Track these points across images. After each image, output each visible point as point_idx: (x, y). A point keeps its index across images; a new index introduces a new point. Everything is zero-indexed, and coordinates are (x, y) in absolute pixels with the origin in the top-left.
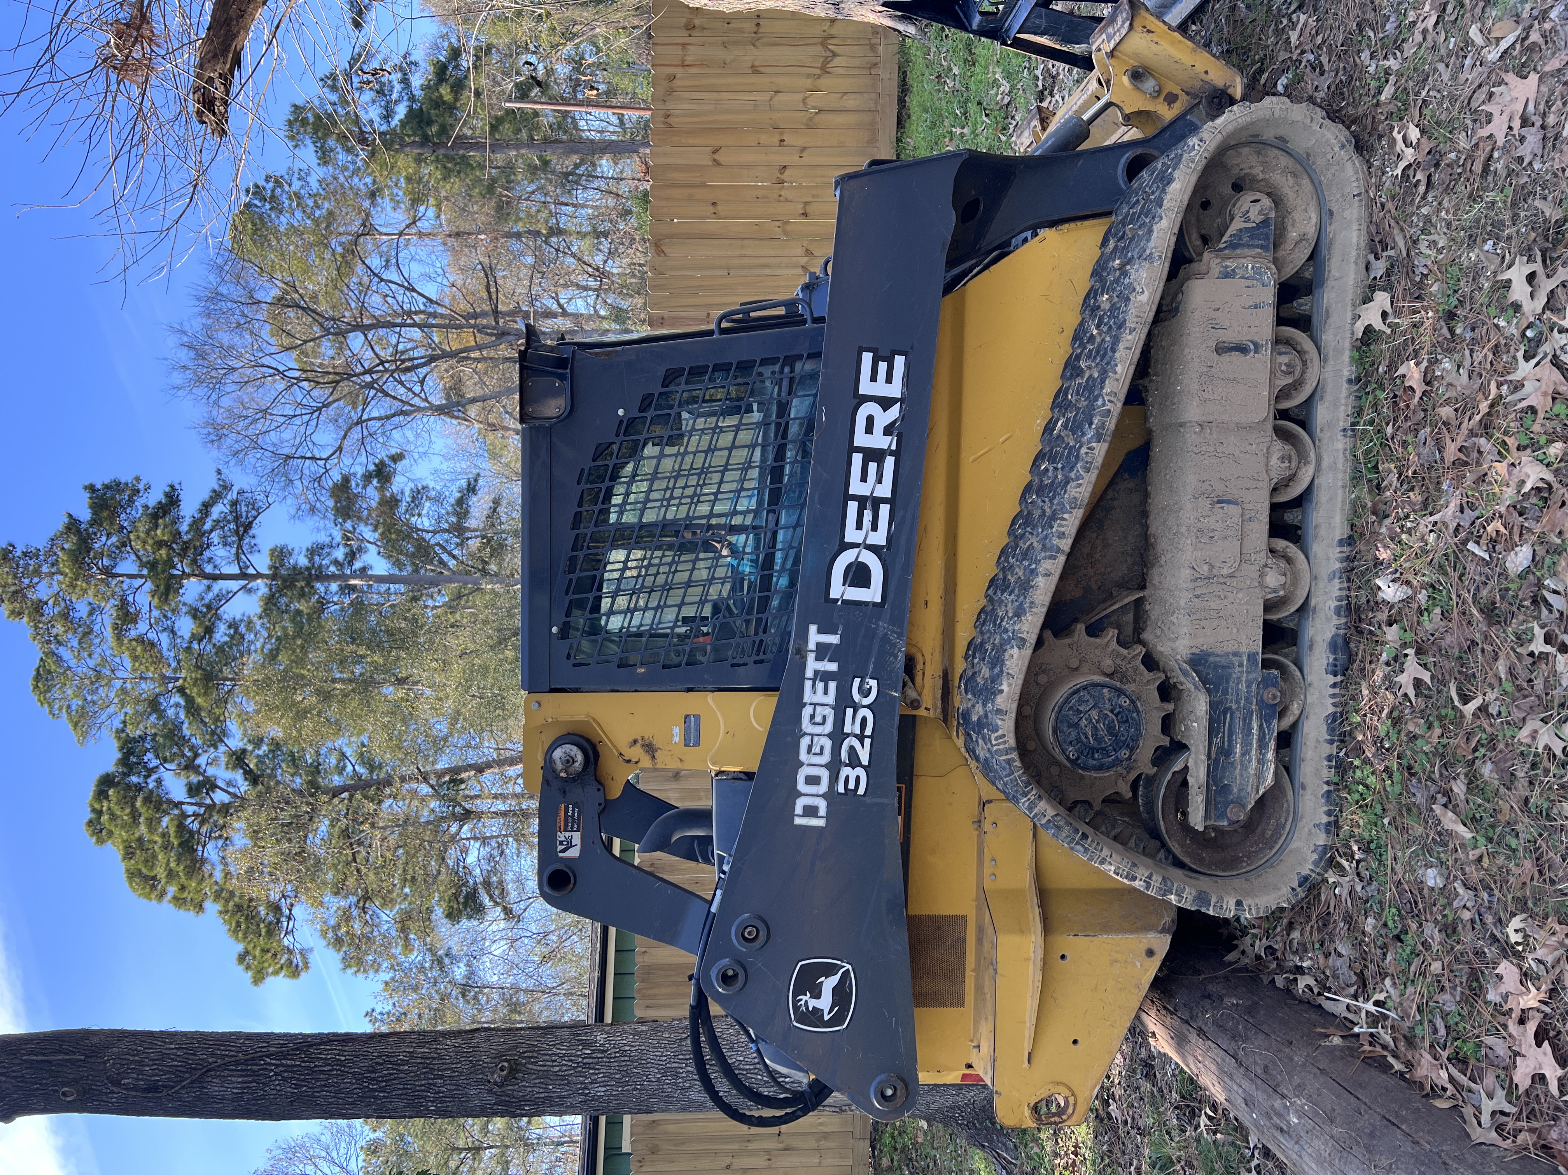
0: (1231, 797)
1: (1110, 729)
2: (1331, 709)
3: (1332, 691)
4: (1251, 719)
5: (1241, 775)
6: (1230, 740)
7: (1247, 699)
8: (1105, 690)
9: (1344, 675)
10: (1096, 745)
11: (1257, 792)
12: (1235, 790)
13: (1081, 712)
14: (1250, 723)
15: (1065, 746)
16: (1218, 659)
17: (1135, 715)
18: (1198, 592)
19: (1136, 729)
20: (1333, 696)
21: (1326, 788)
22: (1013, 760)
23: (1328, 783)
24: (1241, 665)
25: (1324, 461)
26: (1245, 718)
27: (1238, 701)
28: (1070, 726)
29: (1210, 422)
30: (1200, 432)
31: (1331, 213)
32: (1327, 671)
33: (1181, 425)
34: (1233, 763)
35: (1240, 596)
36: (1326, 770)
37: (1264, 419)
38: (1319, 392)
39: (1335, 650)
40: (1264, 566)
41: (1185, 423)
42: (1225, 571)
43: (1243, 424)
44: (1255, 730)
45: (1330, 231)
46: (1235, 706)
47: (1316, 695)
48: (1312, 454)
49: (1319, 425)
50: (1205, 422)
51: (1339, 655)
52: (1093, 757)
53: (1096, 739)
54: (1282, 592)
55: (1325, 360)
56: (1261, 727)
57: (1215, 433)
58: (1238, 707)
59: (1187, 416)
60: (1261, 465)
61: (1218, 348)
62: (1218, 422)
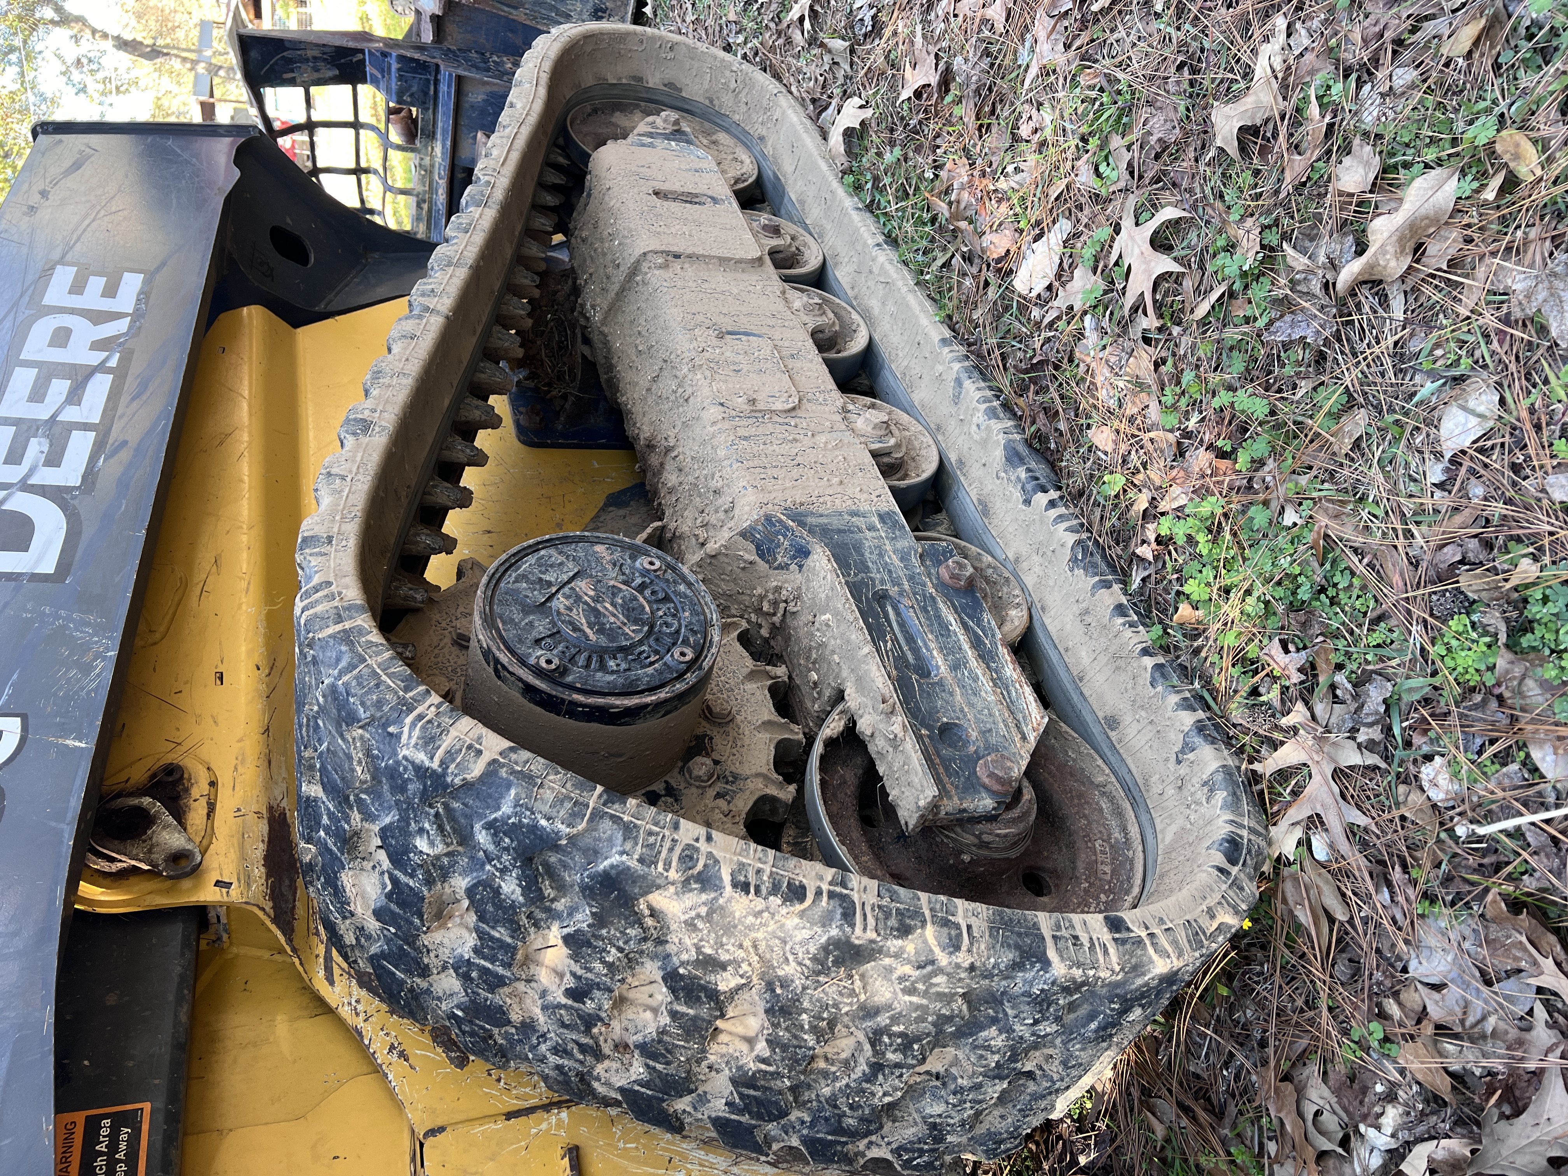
0: (972, 749)
1: (632, 612)
2: (1071, 539)
3: (1053, 513)
4: (937, 610)
5: (971, 705)
6: (916, 651)
7: (911, 578)
8: (599, 548)
9: (1060, 488)
10: (603, 641)
11: (1024, 738)
12: (974, 734)
13: (549, 584)
14: (938, 617)
15: (522, 650)
16: (824, 520)
17: (682, 588)
18: (741, 432)
19: (694, 613)
20: (1061, 518)
21: (1149, 662)
22: (361, 631)
23: (1146, 652)
24: (871, 528)
25: (874, 304)
26: (924, 610)
27: (896, 583)
28: (527, 610)
29: (677, 256)
30: (665, 266)
31: (762, 138)
32: (1027, 502)
33: (635, 270)
34: (941, 683)
35: (821, 439)
36: (1128, 633)
37: (760, 259)
38: (830, 262)
39: (1022, 460)
40: (845, 410)
41: (638, 261)
42: (779, 406)
43: (729, 259)
44: (955, 626)
45: (769, 150)
46: (893, 591)
47: (1036, 558)
48: (855, 316)
49: (847, 287)
50: (668, 253)
51: (1033, 465)
52: (603, 667)
53: (601, 631)
54: (892, 442)
55: (821, 236)
56: (965, 625)
57: (690, 271)
58: (901, 593)
59: (638, 252)
60: (781, 305)
61: (656, 193)
62: (690, 256)
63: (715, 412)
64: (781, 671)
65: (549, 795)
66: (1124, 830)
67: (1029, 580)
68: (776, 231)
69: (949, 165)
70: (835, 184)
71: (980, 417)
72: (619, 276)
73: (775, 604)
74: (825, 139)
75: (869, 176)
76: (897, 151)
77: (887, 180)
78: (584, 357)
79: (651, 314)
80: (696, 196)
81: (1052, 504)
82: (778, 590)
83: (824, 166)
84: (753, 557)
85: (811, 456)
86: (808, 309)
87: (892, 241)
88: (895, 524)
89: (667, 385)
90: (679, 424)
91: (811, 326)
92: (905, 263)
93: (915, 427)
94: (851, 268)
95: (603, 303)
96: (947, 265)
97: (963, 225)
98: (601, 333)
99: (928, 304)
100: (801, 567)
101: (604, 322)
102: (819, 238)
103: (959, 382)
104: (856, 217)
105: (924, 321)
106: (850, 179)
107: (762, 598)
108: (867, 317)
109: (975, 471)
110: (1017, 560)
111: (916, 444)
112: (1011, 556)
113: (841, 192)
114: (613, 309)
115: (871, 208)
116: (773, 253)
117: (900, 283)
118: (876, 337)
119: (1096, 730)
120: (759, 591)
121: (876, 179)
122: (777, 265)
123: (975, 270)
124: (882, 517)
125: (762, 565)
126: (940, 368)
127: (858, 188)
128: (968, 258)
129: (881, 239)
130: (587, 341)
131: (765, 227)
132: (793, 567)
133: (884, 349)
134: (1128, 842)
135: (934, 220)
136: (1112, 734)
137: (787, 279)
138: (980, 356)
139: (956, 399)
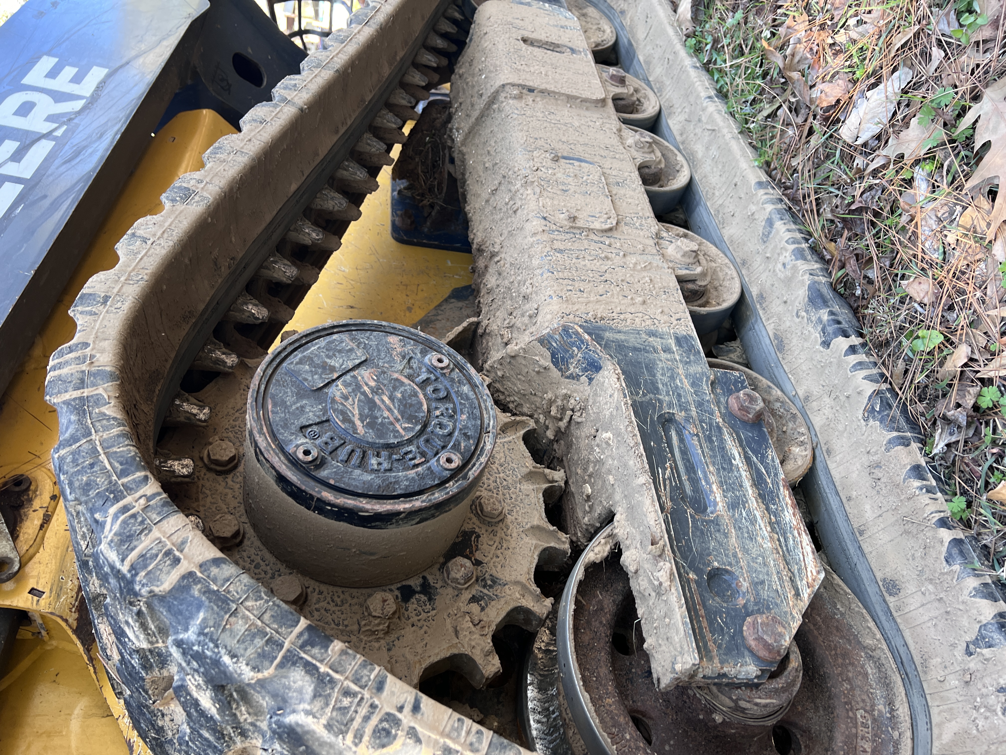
0: (741, 601)
1: (408, 409)
2: (869, 388)
3: (853, 359)
4: (722, 441)
5: (746, 551)
6: (694, 482)
7: (700, 405)
8: (393, 339)
9: (861, 335)
10: (371, 436)
11: (797, 594)
12: (745, 585)
13: (333, 369)
14: (723, 448)
15: (284, 435)
16: (621, 337)
17: (466, 389)
19: (471, 416)
20: (860, 365)
21: (946, 535)
23: (943, 523)
24: (667, 350)
25: (699, 149)
26: (709, 439)
27: (684, 408)
28: (301, 393)
29: (531, 90)
30: (519, 97)
31: (622, 12)
32: (826, 344)
33: (494, 99)
34: (716, 522)
35: (632, 260)
36: (925, 498)
37: (603, 101)
38: (664, 113)
39: (825, 303)
40: (658, 236)
41: (497, 92)
42: (597, 225)
43: (576, 98)
44: (738, 461)
45: (627, 22)
46: (680, 416)
47: (827, 400)
48: (680, 158)
49: (676, 133)
50: (523, 87)
51: (836, 308)
52: (362, 464)
53: (371, 425)
54: (699, 270)
55: (660, 90)
56: (748, 460)
57: (540, 103)
58: (688, 419)
59: (499, 83)
60: (615, 140)
61: (525, 40)
62: (542, 91)
63: (536, 224)
64: (558, 475)
65: (240, 627)
66: (890, 703)
67: (817, 421)
68: (622, 81)
69: (789, 22)
70: (679, 47)
71: (787, 256)
72: (481, 104)
73: (563, 410)
74: (675, 11)
75: (710, 39)
76: (739, 15)
77: (725, 42)
78: (450, 174)
79: (500, 136)
80: (558, 46)
81: (853, 349)
82: (567, 397)
83: (670, 31)
84: (548, 363)
85: (620, 274)
86: (639, 146)
87: (723, 95)
88: (692, 347)
89: (504, 197)
90: (505, 232)
91: (639, 161)
92: (732, 115)
93: (722, 259)
94: (682, 118)
95: (465, 126)
96: (773, 115)
97: (795, 75)
98: (460, 152)
99: (749, 151)
100: (591, 379)
101: (464, 143)
102: (658, 93)
103: (770, 223)
104: (693, 73)
105: (744, 165)
106: (693, 41)
107: (551, 402)
108: (691, 160)
109: (776, 307)
110: (807, 398)
111: (721, 275)
112: (801, 393)
113: (682, 53)
114: (471, 133)
115: (707, 67)
116: (616, 99)
117: (725, 131)
118: (697, 178)
119: (871, 590)
120: (550, 395)
121: (716, 41)
122: (618, 109)
123: (800, 120)
124: (679, 341)
125: (555, 373)
126: (753, 208)
127: (698, 50)
128: (795, 109)
129: (713, 93)
130: (452, 161)
131: (613, 77)
132: (584, 379)
133: (702, 188)
134: (893, 718)
135: (765, 75)
136: (891, 600)
137: (625, 122)
138: (794, 200)
139: (765, 238)
